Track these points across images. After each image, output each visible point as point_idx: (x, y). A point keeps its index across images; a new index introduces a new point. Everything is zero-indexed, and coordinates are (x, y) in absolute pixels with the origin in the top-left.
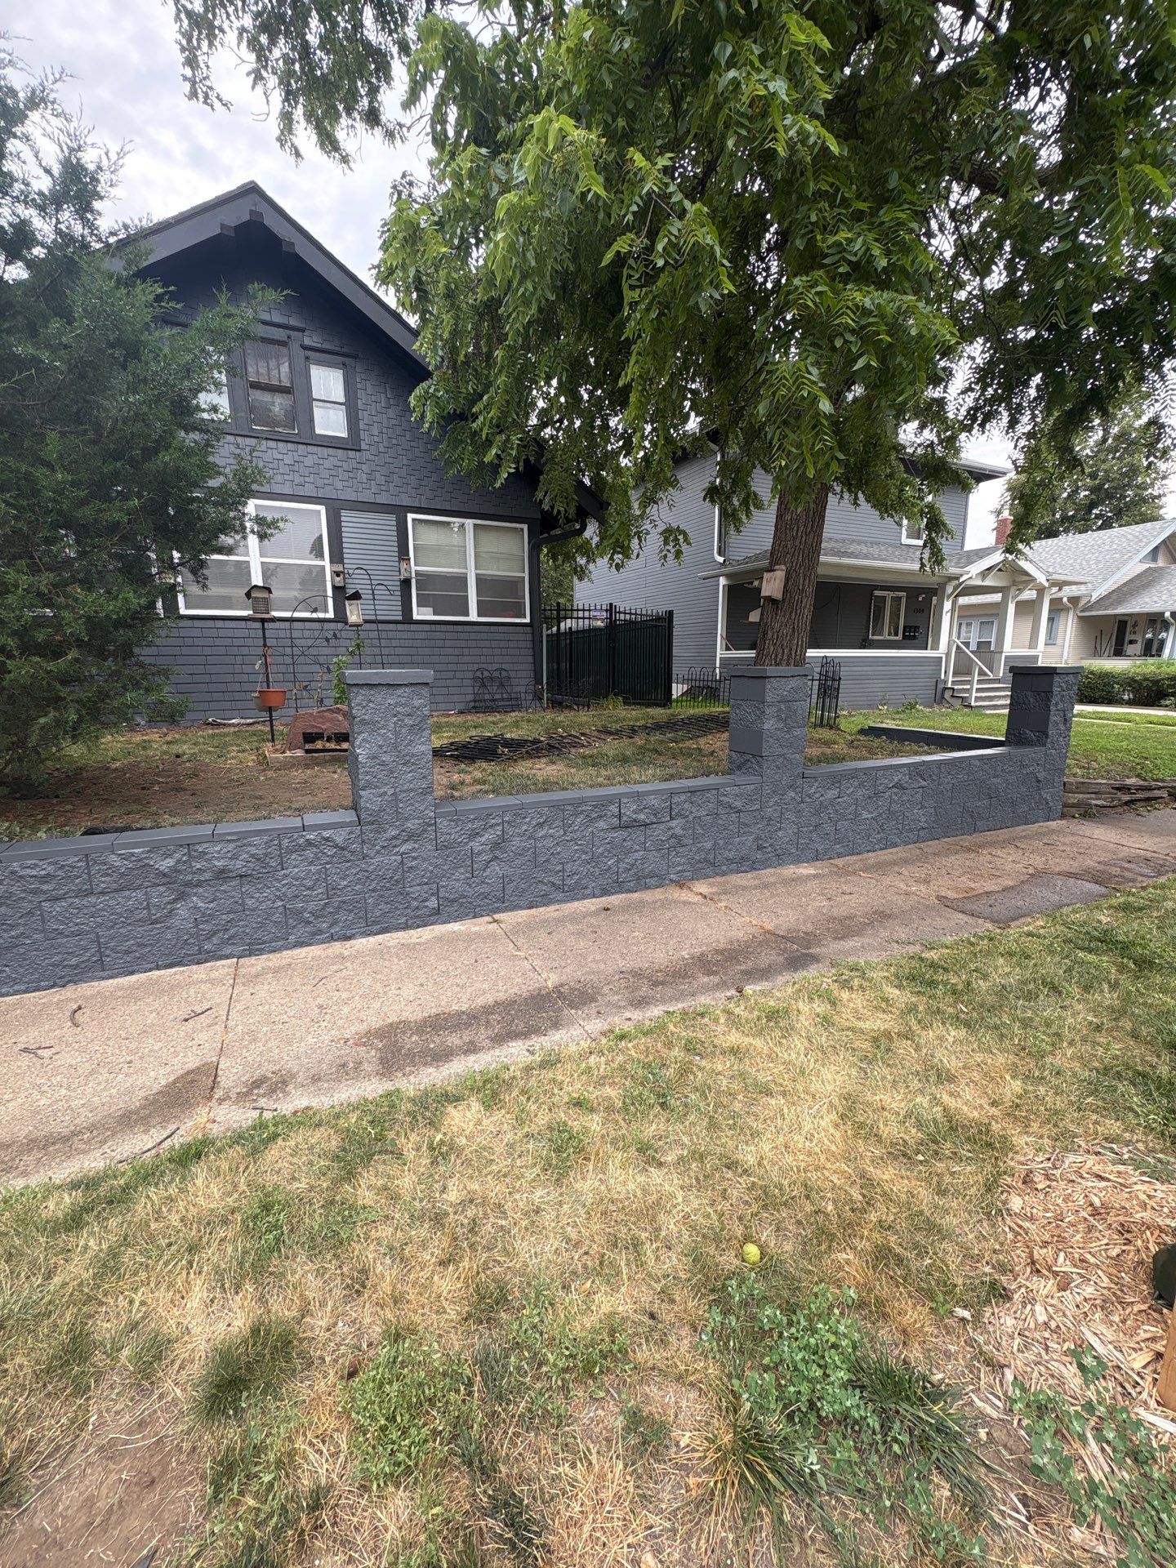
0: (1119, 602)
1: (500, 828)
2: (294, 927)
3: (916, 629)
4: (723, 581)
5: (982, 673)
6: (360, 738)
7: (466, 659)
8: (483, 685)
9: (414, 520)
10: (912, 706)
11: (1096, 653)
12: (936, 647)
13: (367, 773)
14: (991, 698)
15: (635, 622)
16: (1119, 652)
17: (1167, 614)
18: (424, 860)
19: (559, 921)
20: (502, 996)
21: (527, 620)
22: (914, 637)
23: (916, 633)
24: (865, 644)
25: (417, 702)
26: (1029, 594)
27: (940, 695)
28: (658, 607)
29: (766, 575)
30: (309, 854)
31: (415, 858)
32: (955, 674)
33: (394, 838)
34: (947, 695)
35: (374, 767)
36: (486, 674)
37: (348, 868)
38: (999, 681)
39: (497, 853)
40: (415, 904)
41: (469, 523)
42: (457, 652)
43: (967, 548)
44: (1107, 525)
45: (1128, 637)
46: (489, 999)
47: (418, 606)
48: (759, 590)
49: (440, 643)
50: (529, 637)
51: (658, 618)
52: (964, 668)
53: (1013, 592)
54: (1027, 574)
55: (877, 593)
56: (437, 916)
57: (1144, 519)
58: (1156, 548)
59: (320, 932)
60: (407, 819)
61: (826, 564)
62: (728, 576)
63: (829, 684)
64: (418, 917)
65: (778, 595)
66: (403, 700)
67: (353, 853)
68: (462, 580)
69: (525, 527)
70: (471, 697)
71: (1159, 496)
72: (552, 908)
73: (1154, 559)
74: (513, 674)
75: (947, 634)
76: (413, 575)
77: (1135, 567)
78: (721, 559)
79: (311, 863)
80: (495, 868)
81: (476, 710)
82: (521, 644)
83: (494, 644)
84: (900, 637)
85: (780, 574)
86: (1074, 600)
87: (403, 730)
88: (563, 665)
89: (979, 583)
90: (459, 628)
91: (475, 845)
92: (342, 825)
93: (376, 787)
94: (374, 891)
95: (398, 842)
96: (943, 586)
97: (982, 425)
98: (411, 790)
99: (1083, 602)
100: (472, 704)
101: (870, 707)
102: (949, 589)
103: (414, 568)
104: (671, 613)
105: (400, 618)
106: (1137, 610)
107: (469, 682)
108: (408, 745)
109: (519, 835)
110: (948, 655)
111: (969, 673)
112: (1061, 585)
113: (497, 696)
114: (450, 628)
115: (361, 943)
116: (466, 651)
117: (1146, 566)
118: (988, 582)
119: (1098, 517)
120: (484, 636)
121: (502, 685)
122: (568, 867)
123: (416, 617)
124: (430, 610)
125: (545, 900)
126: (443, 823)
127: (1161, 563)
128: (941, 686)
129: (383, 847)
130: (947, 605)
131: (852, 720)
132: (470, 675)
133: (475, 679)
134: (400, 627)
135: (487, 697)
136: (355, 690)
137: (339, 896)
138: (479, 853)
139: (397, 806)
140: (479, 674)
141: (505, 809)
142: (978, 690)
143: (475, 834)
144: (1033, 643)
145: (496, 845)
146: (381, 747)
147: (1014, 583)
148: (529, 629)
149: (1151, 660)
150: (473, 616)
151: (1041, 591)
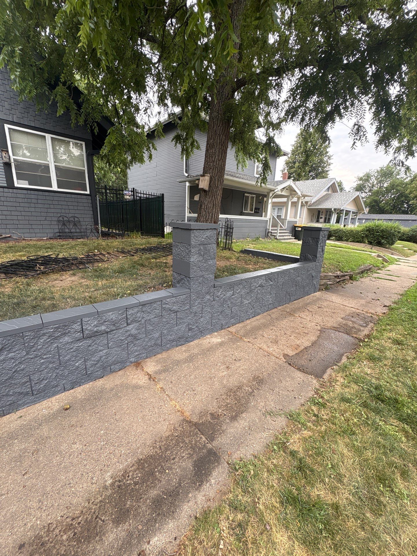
0: (319, 204)
3: (259, 209)
4: (188, 184)
5: (281, 227)
7: (52, 210)
8: (64, 224)
9: (9, 129)
10: (258, 238)
11: (312, 221)
12: (266, 216)
14: (283, 236)
15: (146, 198)
16: (318, 221)
17: (333, 209)
21: (88, 192)
22: (258, 212)
23: (258, 211)
24: (242, 214)
26: (295, 199)
27: (267, 235)
32: (272, 226)
34: (269, 234)
36: (65, 219)
38: (285, 230)
41: (48, 136)
42: (46, 206)
43: (275, 180)
44: (313, 179)
45: (321, 216)
47: (18, 179)
49: (34, 201)
50: (90, 201)
52: (275, 225)
53: (290, 198)
54: (295, 191)
55: (246, 194)
57: (324, 177)
58: (329, 187)
61: (227, 180)
62: (190, 183)
63: (229, 231)
65: (207, 188)
68: (47, 168)
69: (83, 143)
70: (57, 231)
71: (328, 171)
73: (328, 191)
74: (81, 220)
75: (270, 213)
76: (12, 161)
77: (323, 193)
78: (186, 174)
81: (60, 237)
82: (85, 205)
83: (69, 204)
84: (253, 212)
85: (207, 178)
86: (306, 202)
89: (280, 193)
90: (47, 194)
96: (269, 193)
99: (309, 204)
100: (58, 234)
101: (243, 238)
102: (271, 195)
103: (12, 157)
104: (163, 195)
105: (6, 185)
106: (324, 207)
107: (55, 223)
110: (270, 219)
111: (277, 226)
112: (304, 196)
113: (72, 231)
114: (41, 193)
116: (52, 206)
117: (326, 193)
118: (283, 193)
119: (311, 176)
120: (63, 199)
121: (75, 225)
123: (16, 185)
124: (27, 182)
127: (330, 192)
128: (267, 231)
130: (270, 201)
131: (238, 245)
132: (56, 219)
133: (59, 221)
134: (6, 190)
135: (67, 230)
140: (61, 219)
142: (280, 233)
144: (295, 217)
147: (291, 194)
148: (90, 197)
149: (328, 224)
150: (55, 187)
151: (299, 198)
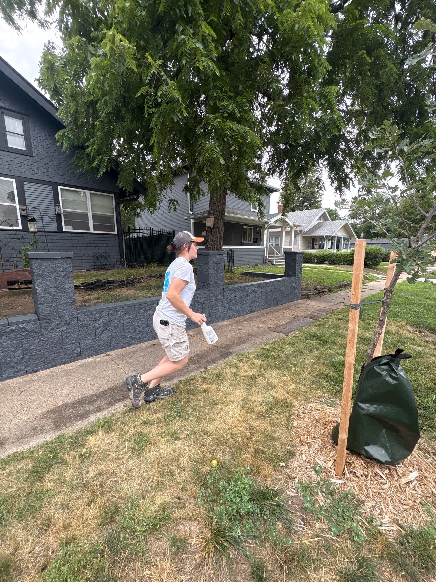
0: (312, 232)
1: (107, 317)
2: (5, 370)
3: (257, 239)
4: (192, 221)
5: (277, 254)
6: (37, 282)
7: (89, 248)
8: (97, 259)
9: (61, 189)
10: (257, 265)
11: (307, 248)
12: (263, 245)
13: (42, 297)
14: (280, 262)
15: (160, 235)
16: (313, 248)
17: (324, 236)
18: (73, 333)
19: (135, 352)
20: (111, 386)
21: (116, 233)
22: (256, 242)
24: (241, 244)
25: (66, 266)
26: (288, 229)
27: (265, 261)
28: (169, 229)
29: (207, 219)
30: (13, 335)
31: (68, 333)
32: (269, 254)
33: (57, 325)
34: (267, 261)
35: (45, 294)
36: (99, 254)
37: (34, 340)
38: (282, 256)
39: (107, 327)
40: (69, 352)
41: (88, 192)
42: (84, 245)
43: (270, 213)
44: (307, 209)
45: (315, 243)
46: (106, 387)
47: (65, 225)
48: (205, 224)
49: (76, 241)
50: (117, 239)
51: (169, 234)
52: (271, 253)
53: (284, 228)
54: (287, 222)
55: (244, 227)
56: (80, 356)
57: (317, 207)
58: (320, 217)
59: (21, 371)
60: (63, 316)
61: (227, 216)
62: (194, 219)
63: (230, 258)
64: (71, 358)
65: (212, 226)
66: (59, 265)
67: (36, 333)
68: (86, 216)
69: (113, 196)
70: (92, 264)
71: (320, 201)
72: (132, 347)
73: (320, 220)
74: (110, 254)
75: (266, 242)
76: (62, 212)
77: (315, 222)
78: (191, 213)
79: (14, 340)
80: (107, 334)
81: (95, 269)
82: (114, 242)
83: (102, 242)
84: (252, 242)
85: (212, 219)
86: (301, 231)
87: (60, 278)
88: (132, 251)
89: (274, 224)
90: (86, 235)
91: (97, 325)
92: (29, 321)
93: (47, 303)
94: (48, 349)
95: (59, 327)
96: (264, 225)
97: (272, 174)
98: (65, 303)
99: (303, 232)
100: (93, 267)
101: (244, 265)
102: (266, 226)
103: (62, 209)
104: (174, 231)
105: (57, 230)
106: (317, 235)
107: (91, 258)
108: (62, 284)
109: (116, 319)
110: (267, 248)
111: (273, 254)
112: (297, 226)
113: (104, 263)
114: (81, 235)
115: (42, 373)
116: (89, 245)
117: (318, 222)
118: (277, 225)
119: (305, 206)
120: (97, 239)
121: (106, 259)
122: (138, 330)
123: (64, 230)
124: (72, 227)
125: (129, 344)
126: (81, 317)
127: (322, 221)
128: (265, 258)
129: (52, 329)
130: (266, 232)
131: (239, 270)
132: (92, 255)
133: (94, 256)
134: (57, 234)
135: (100, 264)
136: (34, 261)
137: (30, 353)
138: (98, 328)
139: (58, 311)
140: (95, 254)
141: (109, 309)
142: (276, 259)
143: (96, 320)
144: (290, 245)
145: (106, 324)
146: (48, 285)
147: (284, 225)
148: (117, 236)
149: (321, 250)
150: (92, 230)
151: (292, 228)
